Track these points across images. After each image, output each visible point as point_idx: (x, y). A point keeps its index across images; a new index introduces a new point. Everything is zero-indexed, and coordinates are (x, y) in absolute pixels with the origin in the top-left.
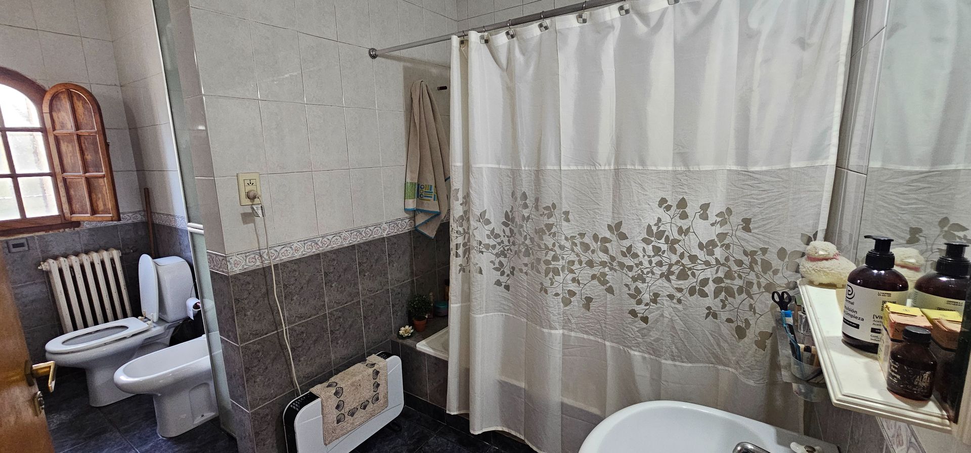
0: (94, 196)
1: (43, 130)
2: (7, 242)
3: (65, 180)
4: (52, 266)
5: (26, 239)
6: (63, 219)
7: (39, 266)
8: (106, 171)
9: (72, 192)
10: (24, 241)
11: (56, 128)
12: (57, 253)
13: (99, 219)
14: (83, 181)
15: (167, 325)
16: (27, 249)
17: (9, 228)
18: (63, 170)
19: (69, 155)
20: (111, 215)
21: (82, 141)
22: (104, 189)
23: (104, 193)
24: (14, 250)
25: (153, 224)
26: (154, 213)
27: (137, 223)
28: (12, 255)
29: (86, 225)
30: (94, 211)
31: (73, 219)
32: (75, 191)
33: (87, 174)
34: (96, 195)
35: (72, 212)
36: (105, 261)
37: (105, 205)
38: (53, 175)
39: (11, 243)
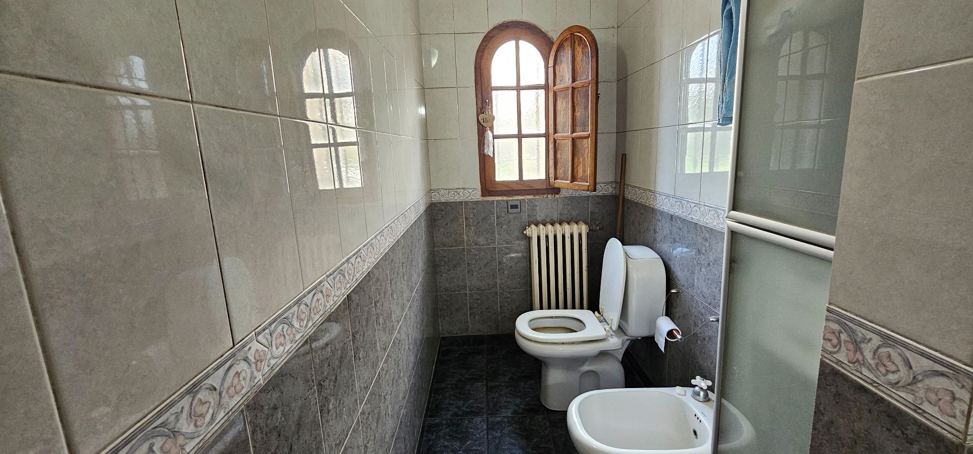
0: (576, 160)
1: (546, 87)
2: (507, 202)
3: (555, 141)
4: (532, 231)
5: (520, 200)
6: (548, 185)
7: (525, 230)
8: (592, 131)
9: (559, 156)
10: (518, 203)
11: (556, 84)
12: (539, 219)
13: (577, 188)
14: (569, 143)
15: (626, 338)
16: (519, 211)
17: (510, 189)
18: (555, 131)
19: (562, 113)
20: (588, 184)
21: (576, 95)
22: (586, 152)
23: (586, 157)
24: (511, 211)
25: (624, 198)
26: (628, 185)
27: (607, 195)
28: (510, 215)
29: (564, 193)
30: (573, 179)
31: (556, 186)
32: (561, 154)
33: (574, 134)
34: (579, 159)
35: (556, 178)
36: (574, 236)
37: (584, 171)
38: (546, 135)
39: (510, 203)
